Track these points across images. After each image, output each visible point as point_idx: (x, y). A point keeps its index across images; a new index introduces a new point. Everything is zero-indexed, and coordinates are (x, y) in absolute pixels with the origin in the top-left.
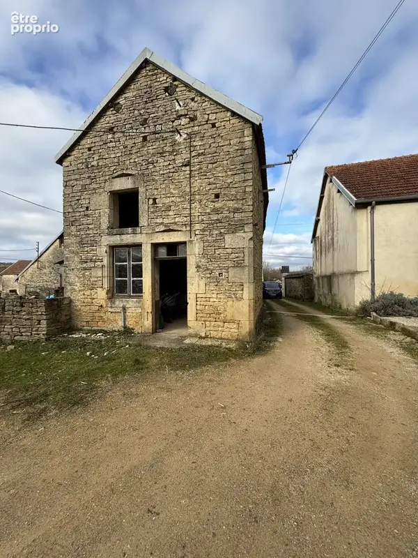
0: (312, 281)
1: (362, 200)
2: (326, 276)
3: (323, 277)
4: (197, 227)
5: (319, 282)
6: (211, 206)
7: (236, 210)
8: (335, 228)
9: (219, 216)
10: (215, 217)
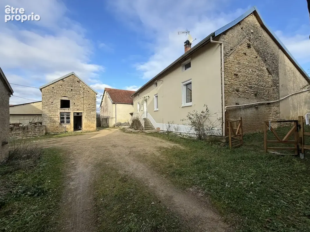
0: (100, 120)
1: (114, 102)
2: (105, 119)
3: (104, 119)
4: (85, 110)
5: (103, 121)
6: (88, 106)
7: (93, 108)
8: (108, 106)
9: (90, 108)
10: (89, 108)
